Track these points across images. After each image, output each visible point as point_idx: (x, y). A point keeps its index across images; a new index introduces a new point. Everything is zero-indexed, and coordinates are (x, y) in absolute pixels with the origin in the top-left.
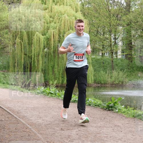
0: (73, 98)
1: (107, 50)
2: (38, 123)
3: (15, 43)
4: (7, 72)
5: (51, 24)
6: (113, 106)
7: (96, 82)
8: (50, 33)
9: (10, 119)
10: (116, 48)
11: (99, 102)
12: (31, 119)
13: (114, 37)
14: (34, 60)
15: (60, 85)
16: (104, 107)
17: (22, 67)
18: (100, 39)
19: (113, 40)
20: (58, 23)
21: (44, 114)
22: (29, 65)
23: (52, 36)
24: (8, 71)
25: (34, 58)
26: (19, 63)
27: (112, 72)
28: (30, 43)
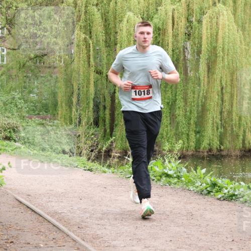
0: (226, 189)
3: (73, 43)
4: (50, 119)
8: (163, 13)
9: (61, 243)
15: (190, 153)
17: (91, 105)
21: (148, 231)
22: (108, 99)
23: (170, 21)
24: (54, 117)
26: (82, 96)
28: (110, 41)
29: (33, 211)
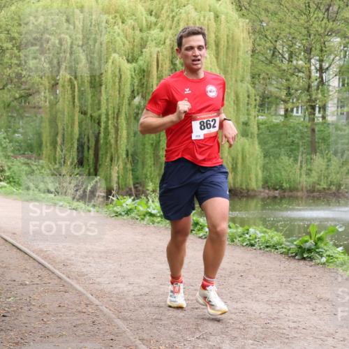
1: (298, 100)
2: (116, 291)
3: (57, 84)
4: (35, 159)
5: (152, 32)
6: (313, 247)
7: (270, 184)
8: (148, 55)
9: (46, 280)
10: (323, 95)
11: (276, 237)
12: (98, 280)
13: (318, 66)
14: (106, 128)
16: (289, 250)
17: (76, 146)
18: (280, 71)
19: (315, 74)
20: (171, 28)
21: (132, 268)
23: (155, 63)
24: (39, 156)
25: (107, 122)
26: (67, 136)
27: (311, 159)
28: (95, 82)
29: (18, 249)
